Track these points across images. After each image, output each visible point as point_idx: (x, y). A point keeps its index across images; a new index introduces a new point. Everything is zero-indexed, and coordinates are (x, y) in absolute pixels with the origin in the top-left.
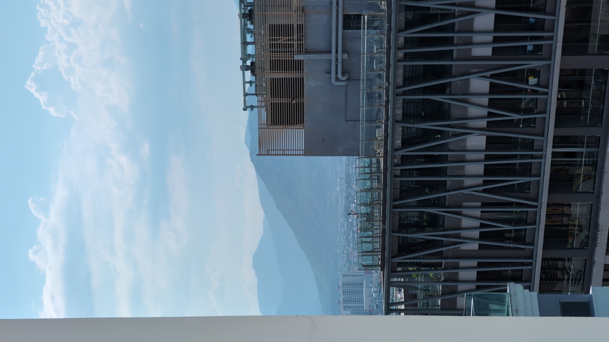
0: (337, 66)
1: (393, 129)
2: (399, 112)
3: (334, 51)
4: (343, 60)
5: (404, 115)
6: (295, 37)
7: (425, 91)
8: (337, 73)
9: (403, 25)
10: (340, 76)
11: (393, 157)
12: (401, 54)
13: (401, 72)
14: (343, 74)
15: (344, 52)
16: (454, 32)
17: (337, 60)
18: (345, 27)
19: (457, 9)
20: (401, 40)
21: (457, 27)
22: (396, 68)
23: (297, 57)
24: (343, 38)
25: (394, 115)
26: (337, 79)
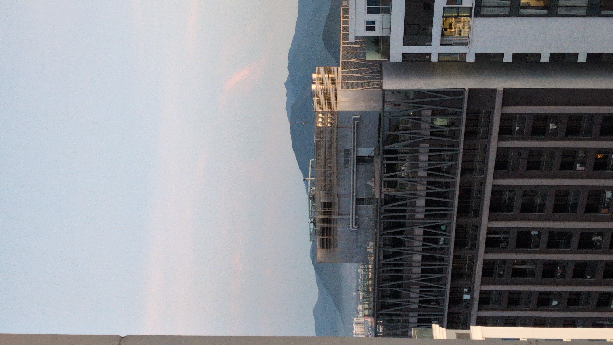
0: (353, 222)
1: (379, 250)
2: (382, 243)
3: (351, 214)
4: (356, 219)
5: (384, 245)
6: (334, 208)
7: (393, 233)
8: (352, 224)
9: (383, 203)
10: (354, 226)
11: (379, 264)
12: (382, 216)
13: (382, 225)
14: (356, 225)
15: (356, 214)
16: (406, 206)
17: (353, 219)
18: (357, 204)
19: (408, 196)
20: (383, 210)
21: (408, 204)
22: (380, 223)
23: (335, 217)
24: (356, 209)
25: (379, 245)
26: (353, 228)
